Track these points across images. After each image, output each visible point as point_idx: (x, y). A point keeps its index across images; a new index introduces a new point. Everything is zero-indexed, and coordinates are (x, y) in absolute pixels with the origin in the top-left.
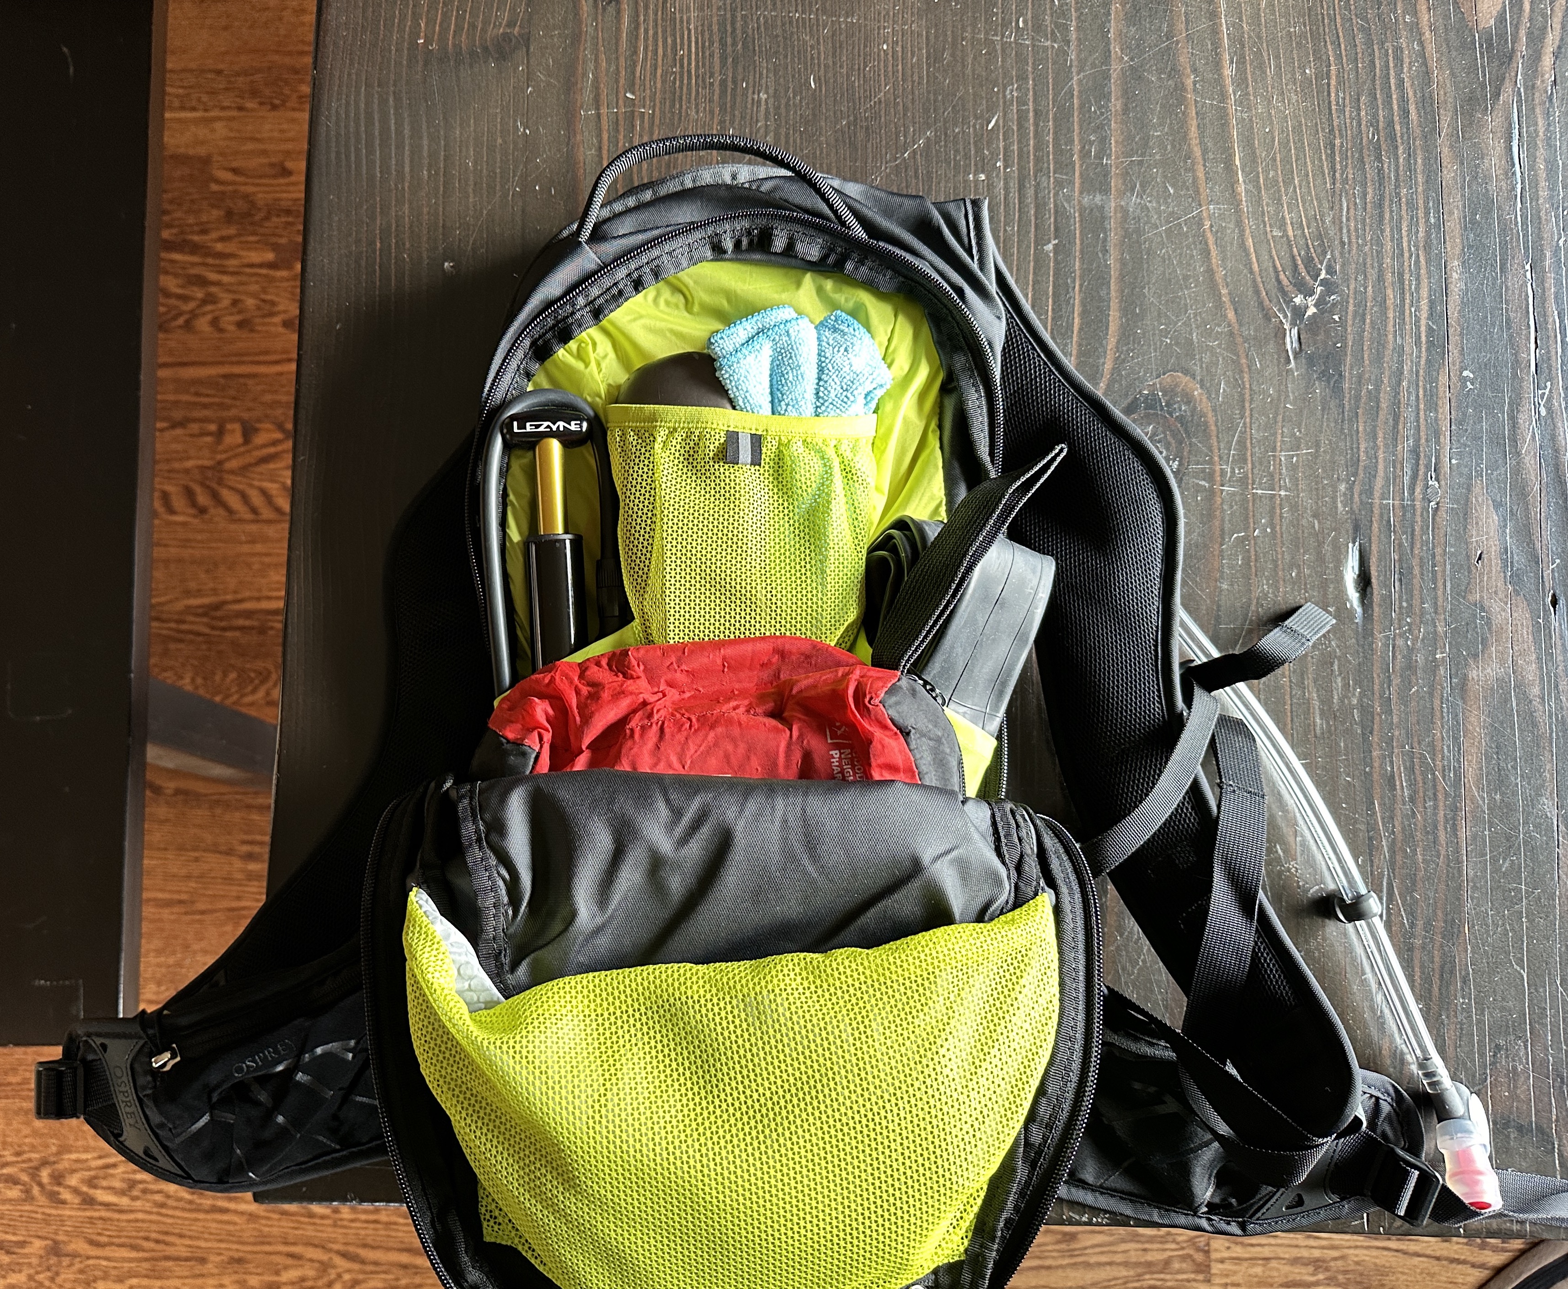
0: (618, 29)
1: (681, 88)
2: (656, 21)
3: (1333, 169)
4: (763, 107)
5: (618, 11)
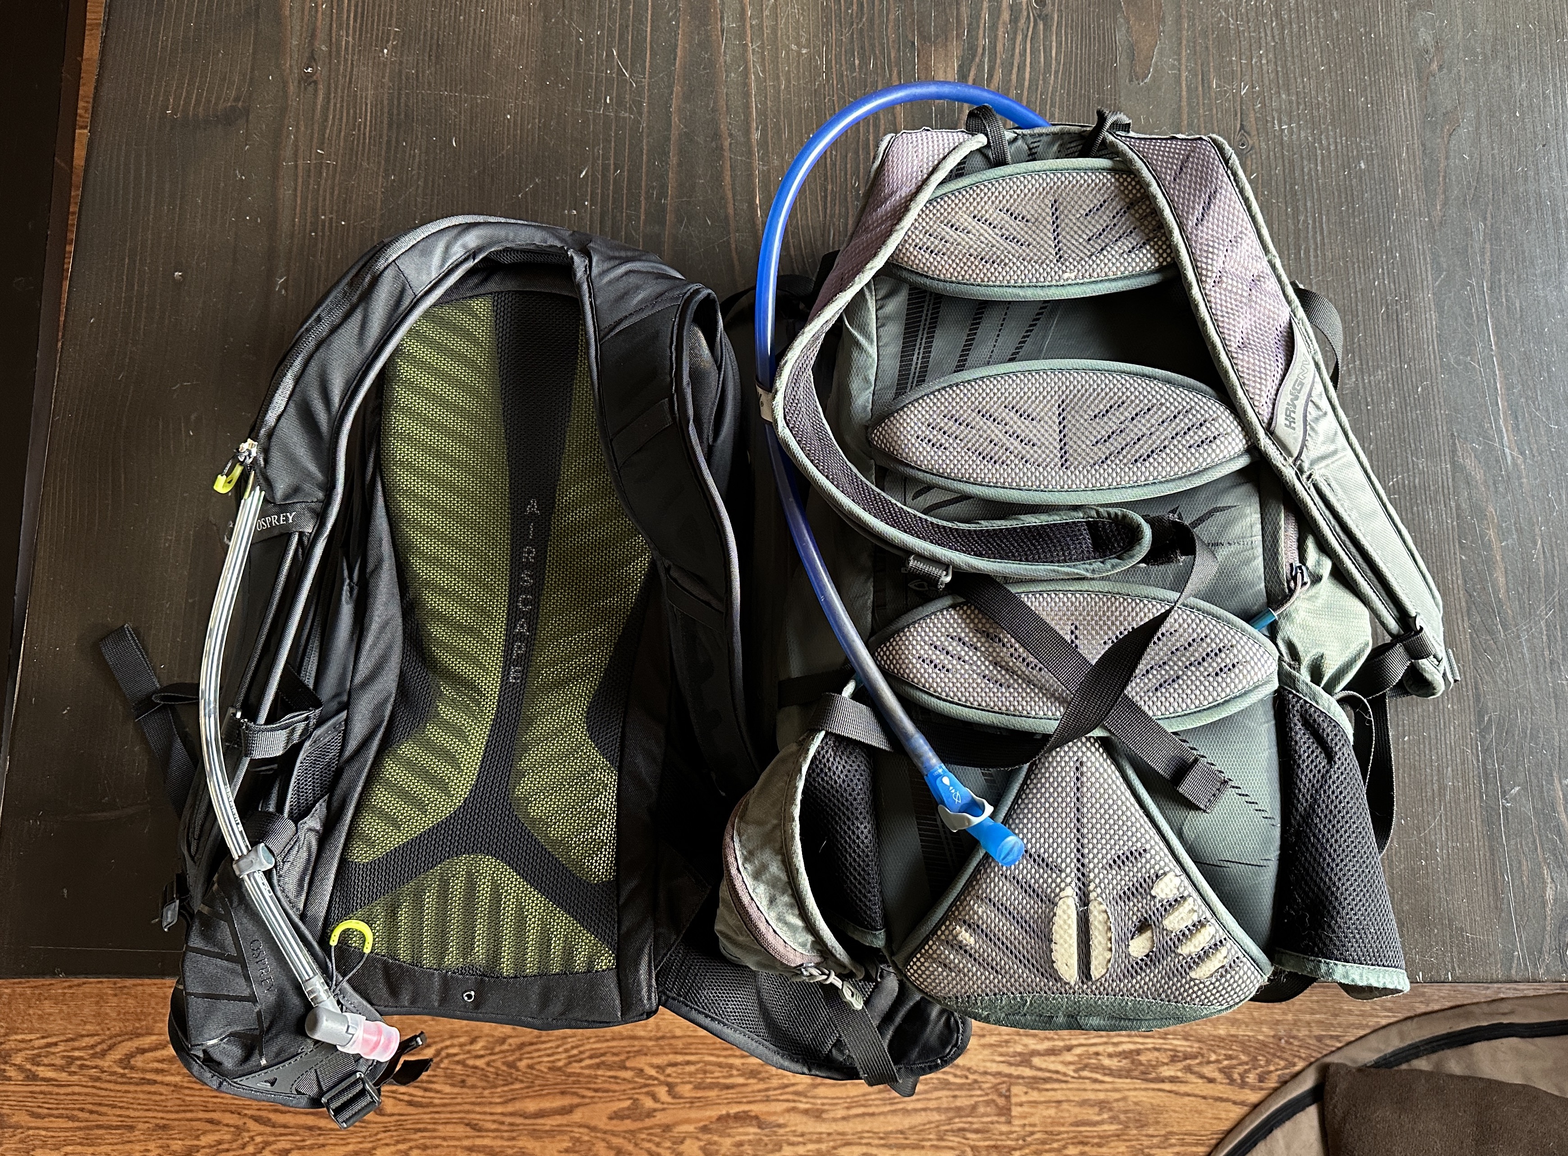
0: (315, 103)
1: (358, 145)
2: (342, 97)
3: (825, 209)
4: (417, 160)
5: (316, 90)
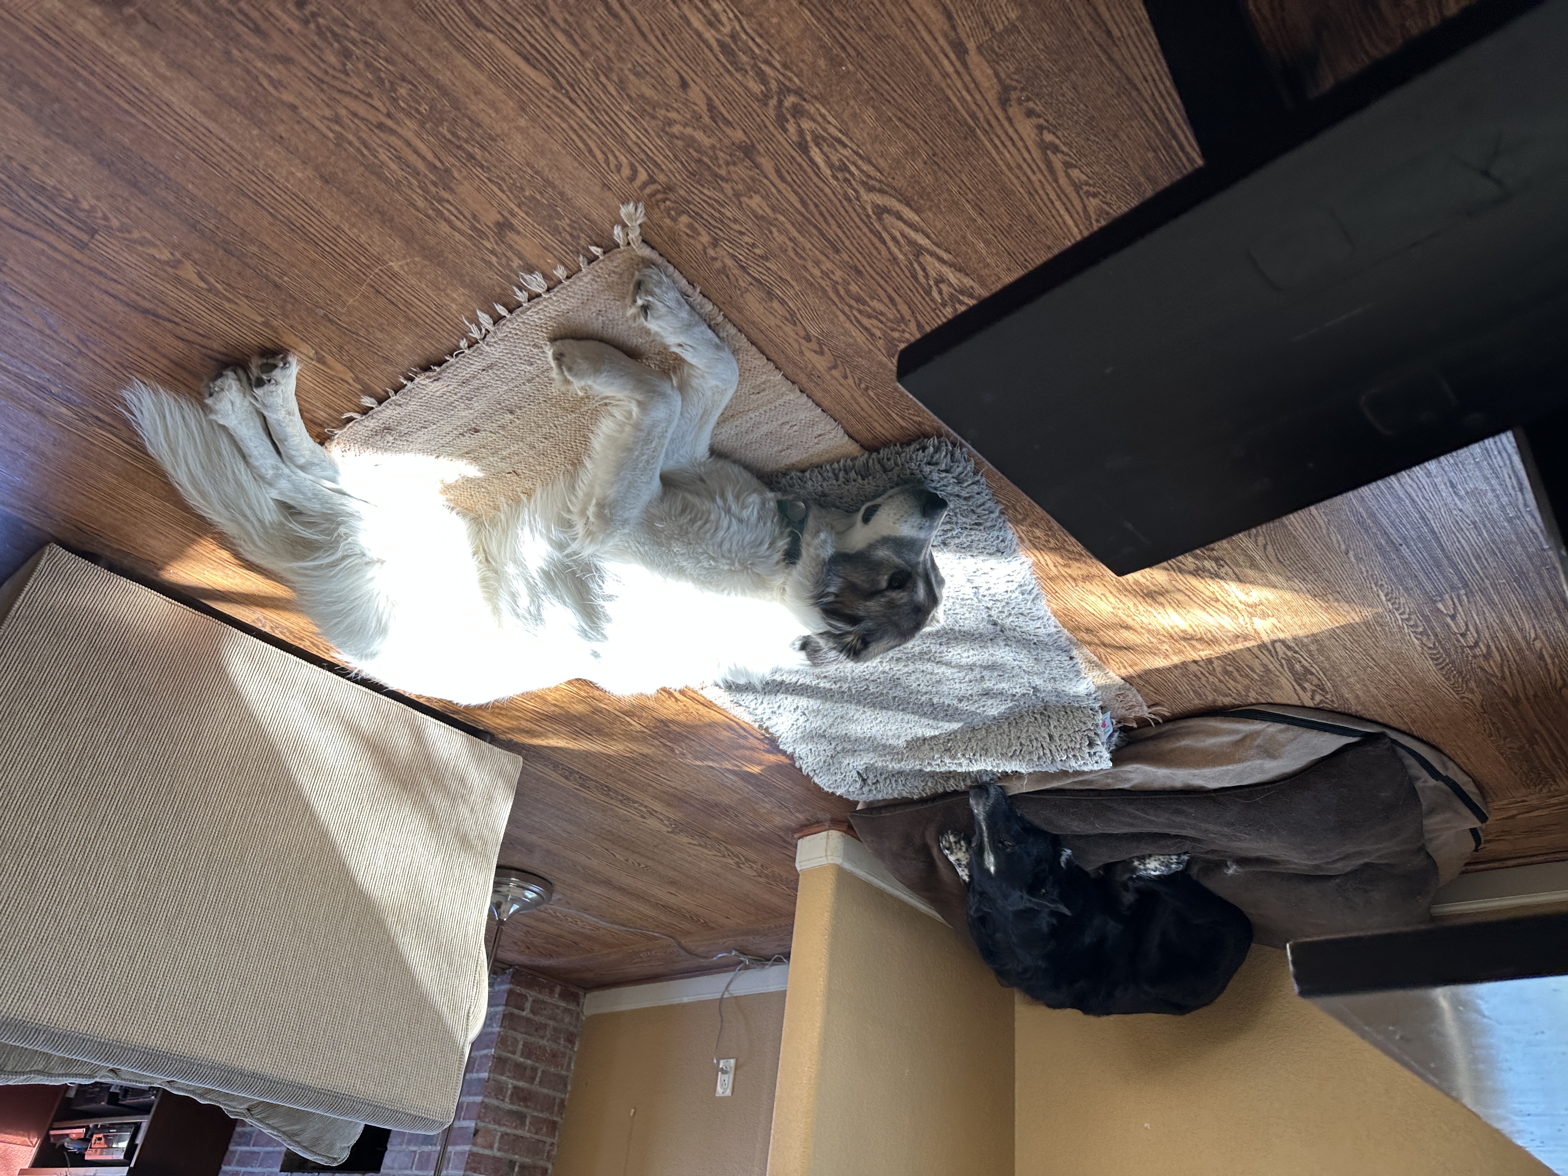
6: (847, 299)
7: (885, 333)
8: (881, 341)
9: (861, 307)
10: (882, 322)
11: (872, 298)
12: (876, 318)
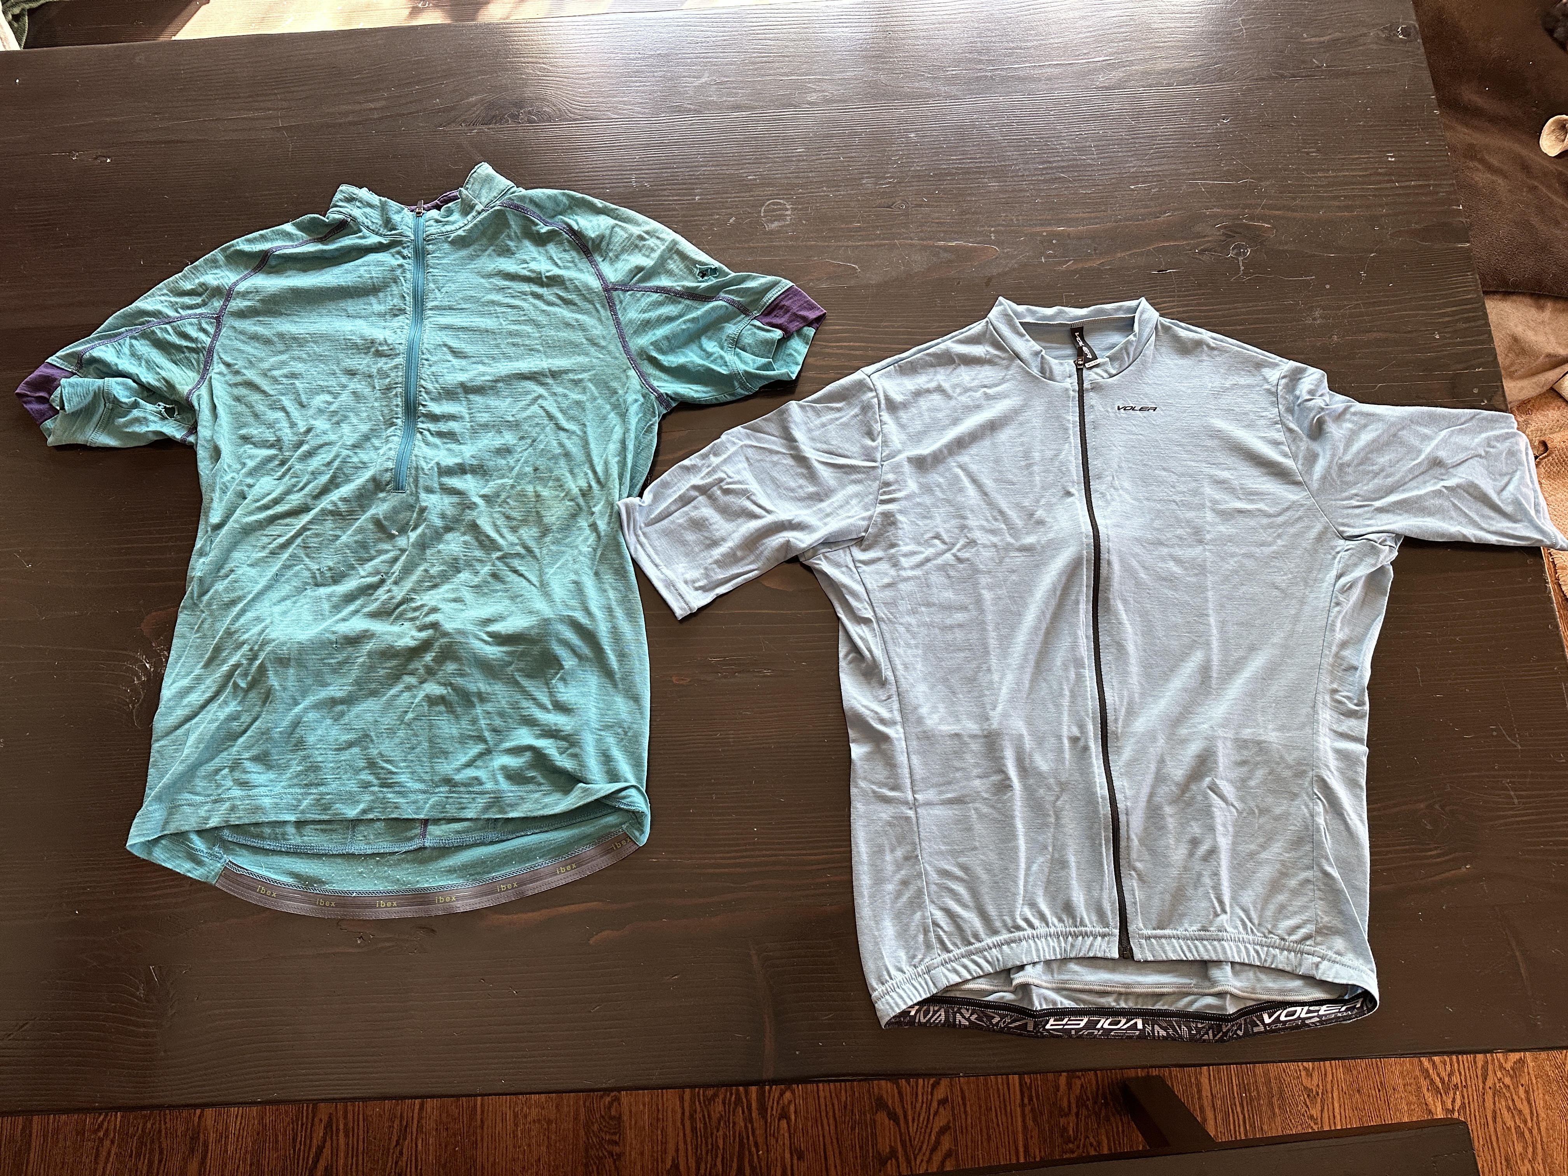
6: (1529, 1141)
7: (1516, 1088)
8: (1523, 1082)
9: (1522, 1126)
10: (1513, 1100)
11: (1509, 1129)
12: (1515, 1108)
